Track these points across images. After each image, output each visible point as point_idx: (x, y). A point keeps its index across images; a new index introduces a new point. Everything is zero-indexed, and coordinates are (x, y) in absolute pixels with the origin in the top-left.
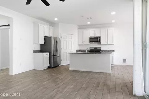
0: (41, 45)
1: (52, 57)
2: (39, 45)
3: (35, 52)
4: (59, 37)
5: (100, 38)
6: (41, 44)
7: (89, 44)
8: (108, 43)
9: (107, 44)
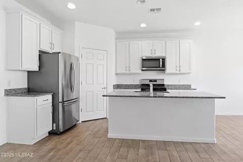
0: (30, 73)
1: (60, 105)
2: (22, 73)
3: (9, 93)
4: (76, 55)
5: (164, 60)
6: (28, 72)
7: (140, 72)
8: (181, 72)
9: (178, 72)
